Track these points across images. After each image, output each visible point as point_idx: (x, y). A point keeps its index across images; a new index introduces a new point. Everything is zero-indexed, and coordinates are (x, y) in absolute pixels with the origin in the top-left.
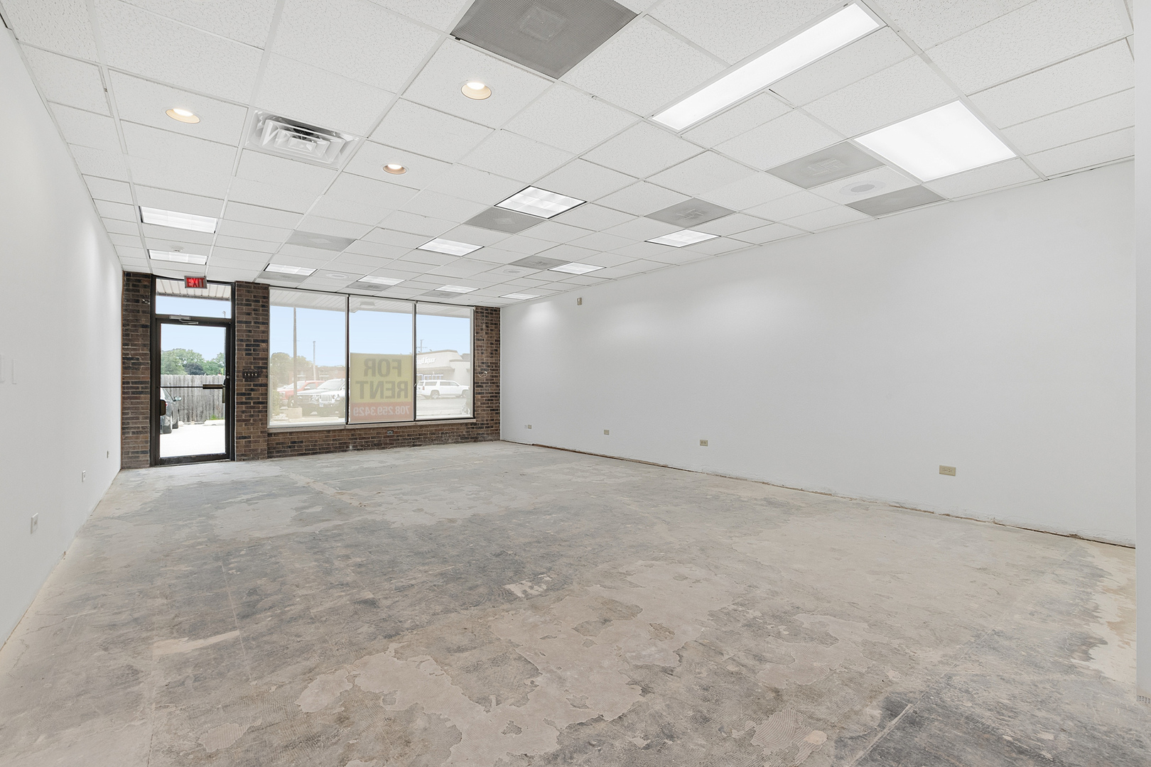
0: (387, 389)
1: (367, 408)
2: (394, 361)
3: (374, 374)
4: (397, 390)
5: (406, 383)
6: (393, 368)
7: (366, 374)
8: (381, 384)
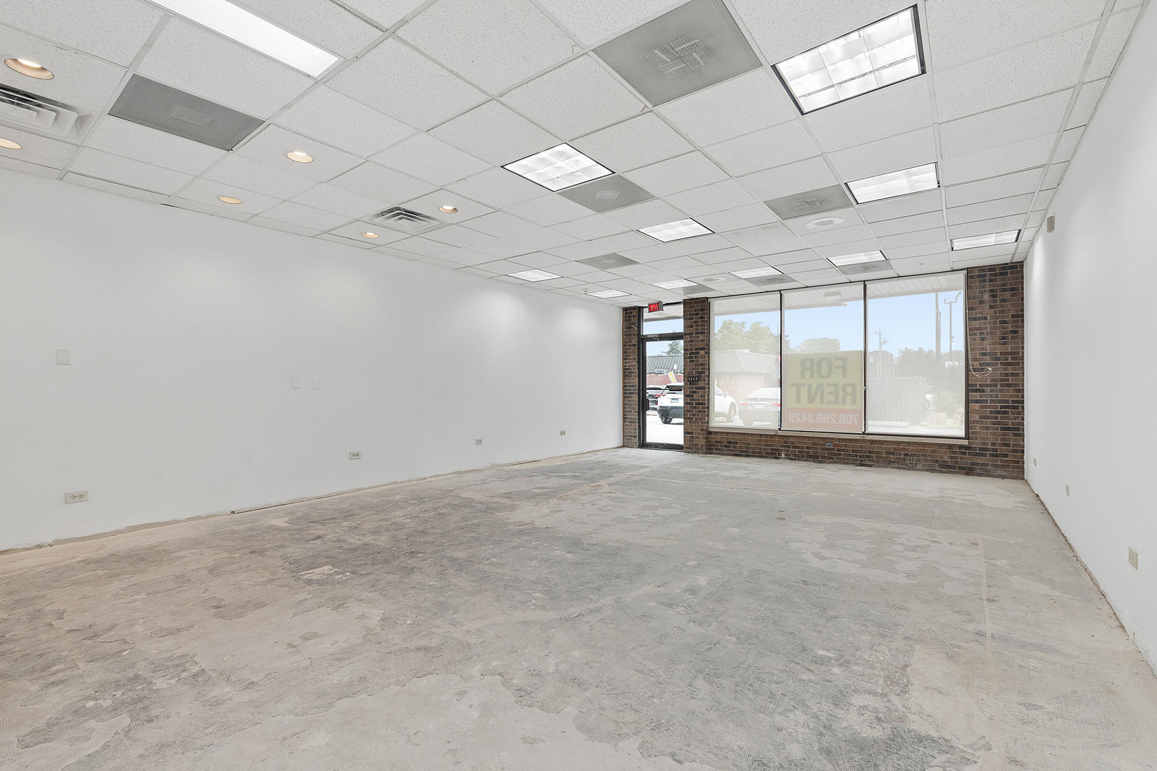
0: (828, 393)
1: (804, 414)
2: (837, 359)
3: (812, 376)
4: (841, 394)
5: (854, 386)
6: (836, 368)
7: (803, 376)
8: (820, 387)
